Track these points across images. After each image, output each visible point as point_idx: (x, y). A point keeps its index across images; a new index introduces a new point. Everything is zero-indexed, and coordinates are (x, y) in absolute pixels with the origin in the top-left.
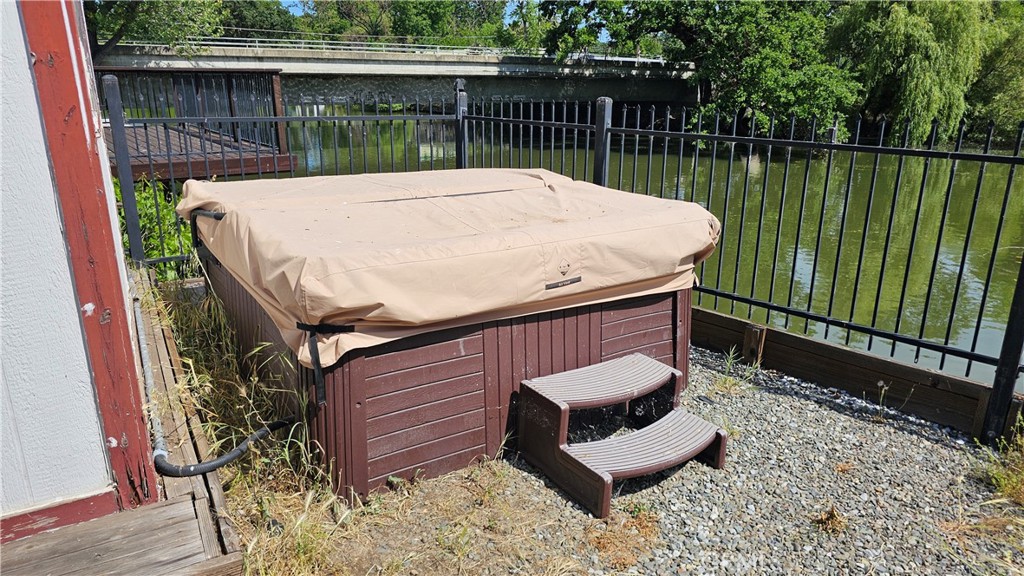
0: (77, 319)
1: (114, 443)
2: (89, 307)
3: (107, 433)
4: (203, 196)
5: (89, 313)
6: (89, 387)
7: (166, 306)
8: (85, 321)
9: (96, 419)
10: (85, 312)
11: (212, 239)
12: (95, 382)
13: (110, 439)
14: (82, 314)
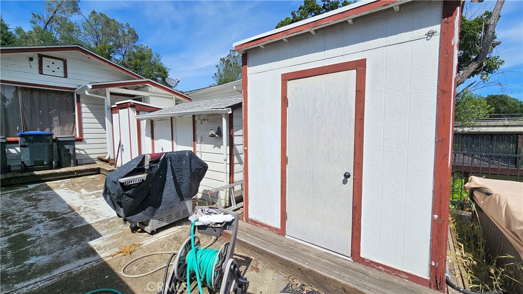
0: (431, 219)
1: (433, 264)
2: (436, 216)
3: (432, 259)
4: (479, 184)
5: (435, 218)
6: (429, 241)
7: (452, 220)
8: (433, 220)
9: (429, 252)
10: (434, 217)
11: (482, 202)
12: (432, 241)
13: (432, 262)
14: (433, 218)
